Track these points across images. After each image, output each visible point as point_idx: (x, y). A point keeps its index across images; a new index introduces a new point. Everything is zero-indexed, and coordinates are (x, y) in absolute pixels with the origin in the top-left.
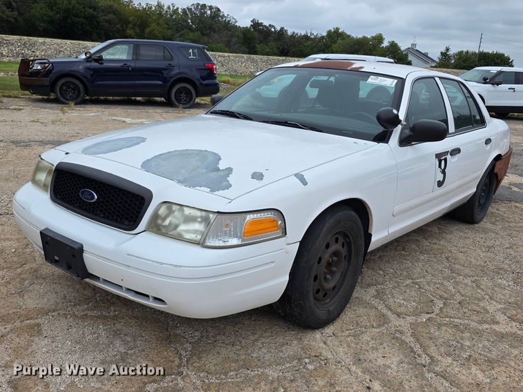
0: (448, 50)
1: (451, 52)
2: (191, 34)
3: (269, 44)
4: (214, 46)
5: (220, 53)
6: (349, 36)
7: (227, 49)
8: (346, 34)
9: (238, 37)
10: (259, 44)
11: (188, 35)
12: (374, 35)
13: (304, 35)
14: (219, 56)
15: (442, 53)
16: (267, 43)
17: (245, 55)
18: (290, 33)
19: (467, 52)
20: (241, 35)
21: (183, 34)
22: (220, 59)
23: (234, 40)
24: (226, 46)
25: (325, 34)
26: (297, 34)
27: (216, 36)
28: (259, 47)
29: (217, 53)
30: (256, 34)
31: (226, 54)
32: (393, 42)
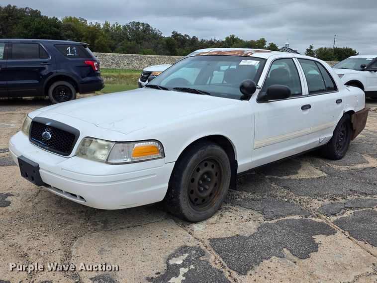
0: (311, 47)
1: (314, 49)
2: (129, 43)
3: (185, 48)
4: (145, 50)
5: (149, 56)
6: (241, 41)
7: (155, 52)
8: (239, 39)
9: (163, 44)
10: (178, 48)
11: (127, 44)
12: (259, 39)
13: (210, 41)
14: (148, 58)
15: (307, 50)
16: (184, 47)
17: (166, 56)
18: (199, 40)
19: (326, 48)
20: (165, 43)
21: (123, 43)
22: (148, 59)
23: (160, 46)
24: (154, 51)
25: (224, 40)
26: (205, 40)
27: (146, 43)
28: (178, 50)
29: (147, 55)
30: (176, 41)
31: (153, 56)
32: (272, 43)
